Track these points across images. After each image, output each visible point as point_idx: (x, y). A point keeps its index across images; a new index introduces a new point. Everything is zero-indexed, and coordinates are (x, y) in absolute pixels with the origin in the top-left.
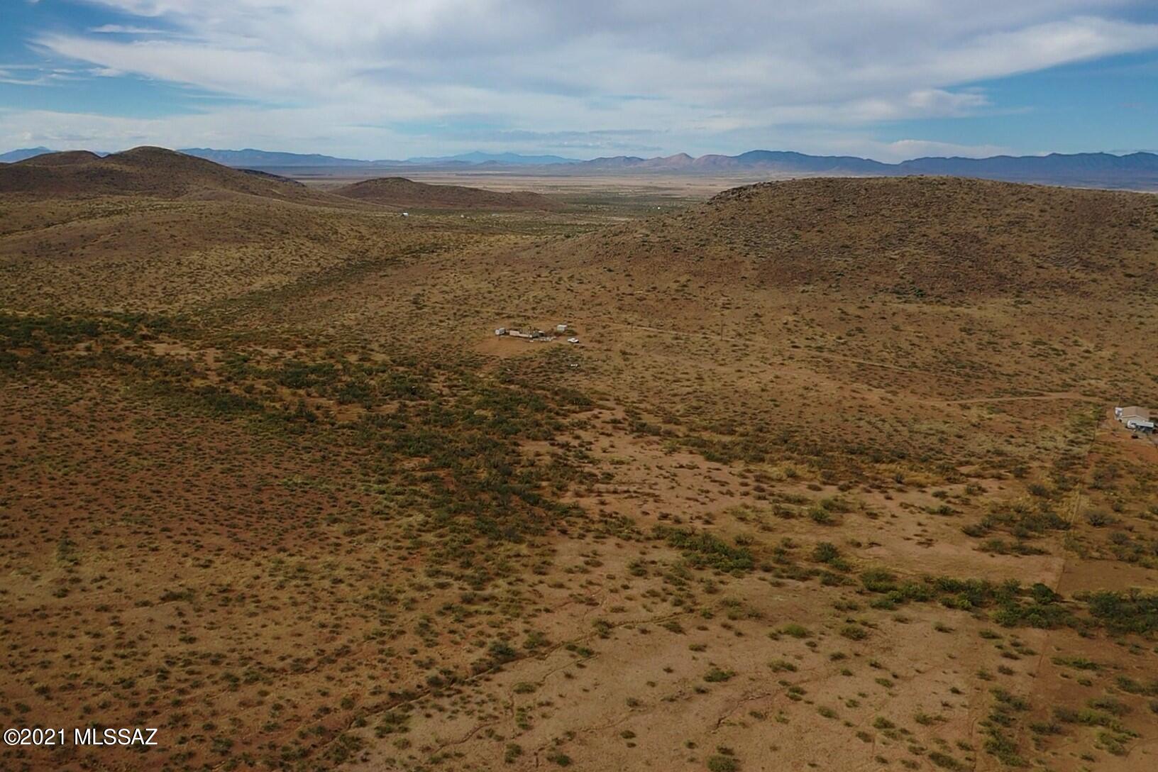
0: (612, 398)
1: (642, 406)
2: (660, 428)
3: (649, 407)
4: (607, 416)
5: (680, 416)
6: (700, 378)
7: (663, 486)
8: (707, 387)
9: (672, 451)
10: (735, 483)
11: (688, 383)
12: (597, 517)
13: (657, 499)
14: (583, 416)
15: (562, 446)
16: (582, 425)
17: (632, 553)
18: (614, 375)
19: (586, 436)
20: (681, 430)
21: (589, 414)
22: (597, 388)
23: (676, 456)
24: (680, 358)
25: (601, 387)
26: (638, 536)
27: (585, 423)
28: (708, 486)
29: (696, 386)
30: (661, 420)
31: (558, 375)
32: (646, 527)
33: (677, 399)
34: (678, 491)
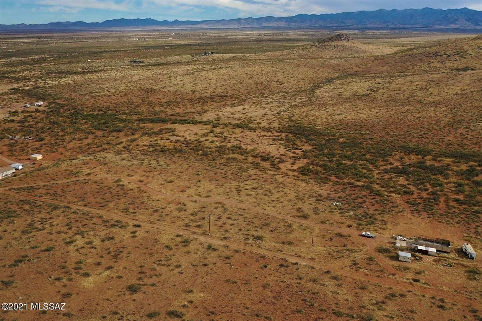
0: (292, 177)
1: (273, 173)
2: (261, 160)
3: (269, 172)
5: (251, 167)
6: (238, 191)
7: (256, 138)
8: (235, 184)
9: (254, 150)
10: (233, 140)
11: (247, 187)
12: (273, 131)
13: (257, 135)
15: (297, 149)
17: (261, 125)
18: (300, 194)
19: (291, 154)
20: (250, 159)
21: (298, 165)
22: (305, 184)
23: (252, 148)
24: (254, 211)
25: (303, 185)
26: (260, 128)
27: (295, 160)
28: (241, 140)
29: (242, 185)
30: (261, 165)
31: (340, 195)
32: (260, 130)
33: (254, 177)
34: (251, 138)
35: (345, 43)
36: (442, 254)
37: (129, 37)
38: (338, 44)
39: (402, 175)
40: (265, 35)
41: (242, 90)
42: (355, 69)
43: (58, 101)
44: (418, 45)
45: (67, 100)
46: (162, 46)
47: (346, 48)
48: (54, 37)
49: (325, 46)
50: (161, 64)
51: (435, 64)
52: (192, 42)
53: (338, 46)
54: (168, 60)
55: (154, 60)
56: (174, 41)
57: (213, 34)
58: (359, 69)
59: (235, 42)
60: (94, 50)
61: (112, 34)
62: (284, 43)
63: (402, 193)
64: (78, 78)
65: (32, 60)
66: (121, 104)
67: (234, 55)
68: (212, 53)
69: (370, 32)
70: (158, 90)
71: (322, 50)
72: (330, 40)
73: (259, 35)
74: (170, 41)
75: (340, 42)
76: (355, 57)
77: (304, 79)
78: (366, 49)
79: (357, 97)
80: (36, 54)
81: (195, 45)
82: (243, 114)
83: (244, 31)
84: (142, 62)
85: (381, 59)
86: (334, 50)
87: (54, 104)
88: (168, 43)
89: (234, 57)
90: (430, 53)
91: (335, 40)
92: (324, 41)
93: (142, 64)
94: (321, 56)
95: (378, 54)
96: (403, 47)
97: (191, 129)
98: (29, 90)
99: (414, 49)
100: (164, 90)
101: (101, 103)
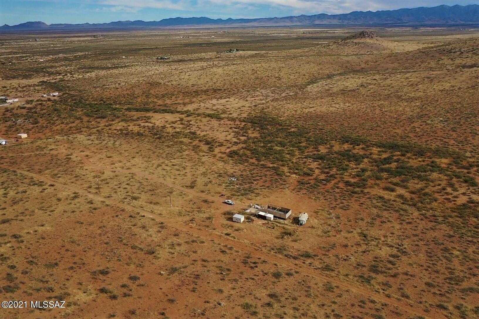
0: (217, 158)
1: (204, 154)
2: (203, 144)
3: (201, 154)
4: (223, 149)
6: (159, 166)
7: (216, 126)
8: (162, 161)
9: (205, 136)
10: (194, 127)
11: (169, 164)
12: (237, 121)
13: (220, 124)
14: (235, 148)
15: (245, 136)
16: (236, 143)
17: (231, 116)
18: (210, 171)
19: (235, 140)
20: (195, 143)
21: (232, 149)
22: (223, 163)
23: (205, 134)
24: (155, 180)
25: (220, 164)
26: (228, 118)
27: (234, 145)
28: (202, 127)
29: (167, 162)
31: (244, 173)
32: (226, 120)
34: (212, 126)
35: (368, 40)
36: (278, 220)
37: (176, 35)
38: (360, 41)
39: (318, 160)
40: (309, 33)
41: (238, 85)
42: (363, 66)
43: (72, 93)
44: (447, 42)
45: (80, 91)
46: (201, 44)
47: (366, 45)
48: (108, 35)
49: (347, 43)
50: (184, 61)
51: (446, 61)
52: (231, 40)
53: (359, 43)
54: (193, 56)
55: (180, 57)
56: (216, 39)
57: (259, 32)
58: (367, 66)
59: (275, 39)
60: (136, 47)
61: (163, 32)
62: (322, 40)
63: (302, 174)
64: (103, 73)
65: (75, 56)
66: (123, 95)
67: (258, 52)
68: (237, 50)
69: (423, 29)
70: (163, 83)
71: (342, 47)
72: (354, 37)
73: (304, 33)
74: (212, 39)
75: (363, 39)
76: (372, 54)
77: (304, 75)
78: (389, 47)
79: (343, 92)
80: (81, 52)
81: (233, 43)
82: (223, 106)
83: (292, 29)
84: (168, 59)
85: (395, 56)
86: (355, 47)
87: (67, 95)
88: (209, 41)
89: (256, 54)
90: (444, 50)
91: (358, 37)
92: (348, 38)
93: (167, 60)
94: (340, 53)
95: (399, 51)
96: (431, 44)
97: (166, 117)
98: (55, 83)
99: (443, 45)
100: (169, 84)
101: (106, 94)
